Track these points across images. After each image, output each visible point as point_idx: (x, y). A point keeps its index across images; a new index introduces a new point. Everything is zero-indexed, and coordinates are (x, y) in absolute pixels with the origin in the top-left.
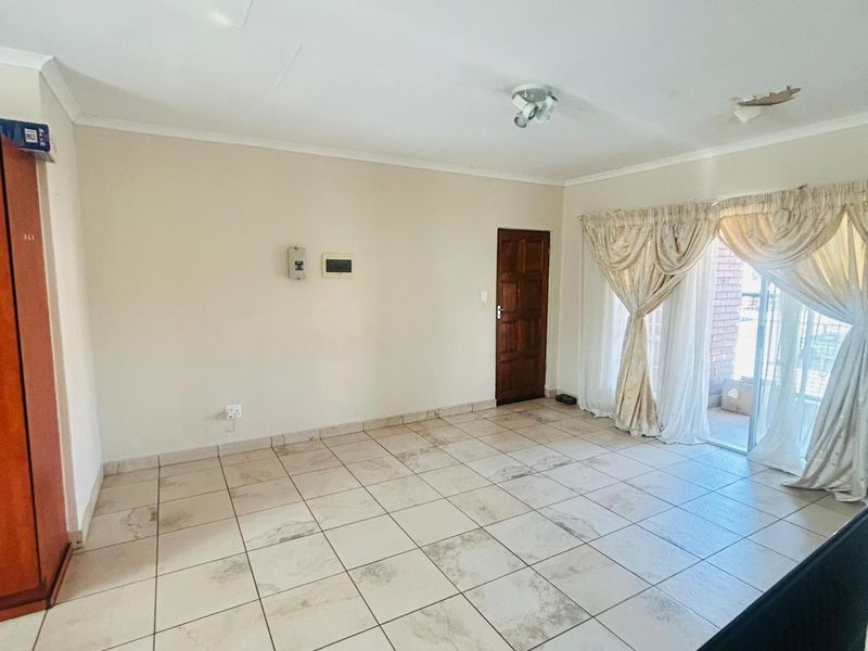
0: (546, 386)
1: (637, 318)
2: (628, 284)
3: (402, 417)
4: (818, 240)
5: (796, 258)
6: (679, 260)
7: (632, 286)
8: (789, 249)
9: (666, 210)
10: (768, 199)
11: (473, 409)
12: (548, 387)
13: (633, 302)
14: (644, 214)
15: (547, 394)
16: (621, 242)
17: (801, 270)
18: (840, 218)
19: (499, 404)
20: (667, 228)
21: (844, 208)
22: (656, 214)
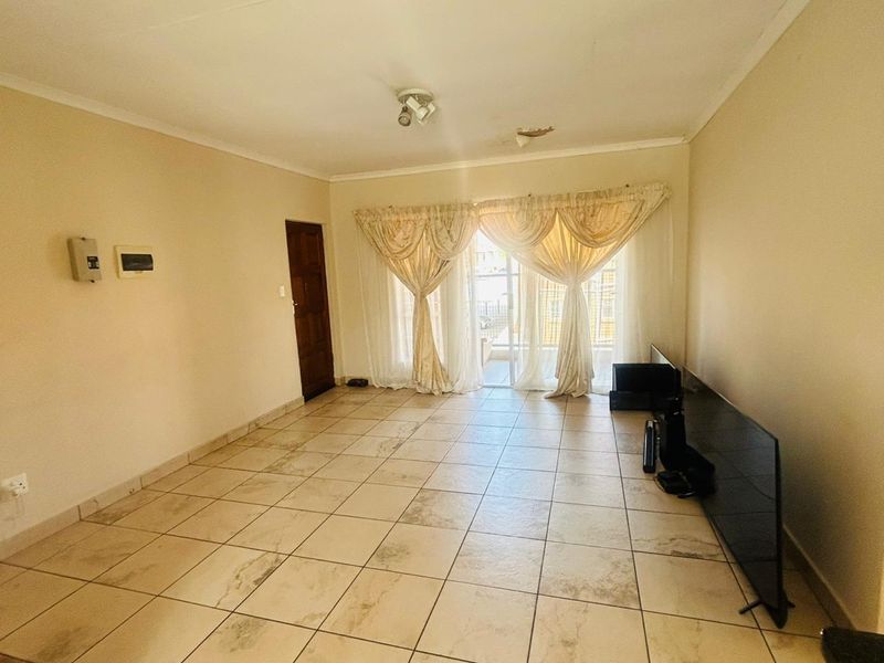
0: (335, 376)
1: (421, 300)
2: (410, 271)
3: (226, 436)
4: (545, 232)
5: (534, 244)
6: (453, 249)
7: (414, 272)
8: (531, 237)
9: (438, 208)
10: (512, 201)
11: (287, 411)
12: (337, 375)
13: (417, 285)
14: (417, 210)
15: (338, 382)
16: (400, 235)
17: (537, 252)
18: (555, 216)
19: (306, 401)
20: (439, 221)
21: (556, 209)
22: (429, 211)
